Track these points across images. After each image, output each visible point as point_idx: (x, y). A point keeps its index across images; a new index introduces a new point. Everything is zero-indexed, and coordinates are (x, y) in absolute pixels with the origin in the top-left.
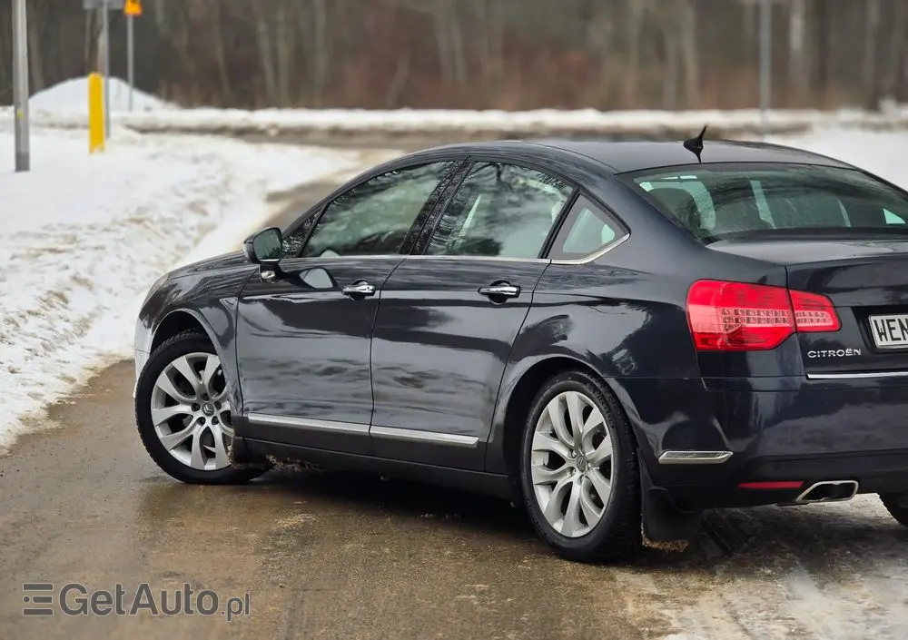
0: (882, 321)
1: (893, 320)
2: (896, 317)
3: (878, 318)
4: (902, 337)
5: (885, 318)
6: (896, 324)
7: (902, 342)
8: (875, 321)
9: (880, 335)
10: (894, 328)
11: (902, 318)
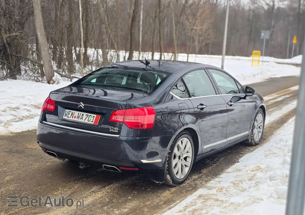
2: (72, 111)
3: (67, 111)
5: (69, 111)
6: (70, 113)
7: (69, 118)
9: (65, 115)
11: (73, 111)
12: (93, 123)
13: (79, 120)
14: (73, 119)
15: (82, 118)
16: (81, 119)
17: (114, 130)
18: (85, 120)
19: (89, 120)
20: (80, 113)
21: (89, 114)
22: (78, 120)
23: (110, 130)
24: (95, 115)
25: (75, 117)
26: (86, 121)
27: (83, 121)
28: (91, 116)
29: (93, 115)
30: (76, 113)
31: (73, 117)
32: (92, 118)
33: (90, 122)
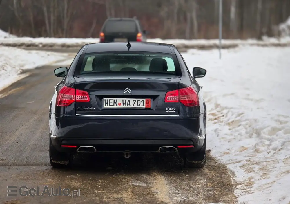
0: (108, 100)
1: (112, 100)
2: (113, 99)
3: (106, 99)
4: (113, 105)
5: (109, 99)
6: (112, 101)
7: (113, 106)
8: (105, 100)
9: (105, 104)
10: (111, 102)
11: (115, 99)
12: (145, 107)
13: (126, 106)
14: (118, 106)
15: (129, 103)
16: (129, 105)
17: (171, 110)
18: (133, 106)
19: (139, 105)
20: (124, 99)
21: (137, 99)
22: (124, 106)
23: (167, 111)
24: (145, 100)
25: (120, 104)
26: (136, 106)
27: (132, 106)
28: (140, 101)
29: (141, 100)
30: (120, 100)
31: (116, 105)
32: (141, 102)
33: (140, 107)
